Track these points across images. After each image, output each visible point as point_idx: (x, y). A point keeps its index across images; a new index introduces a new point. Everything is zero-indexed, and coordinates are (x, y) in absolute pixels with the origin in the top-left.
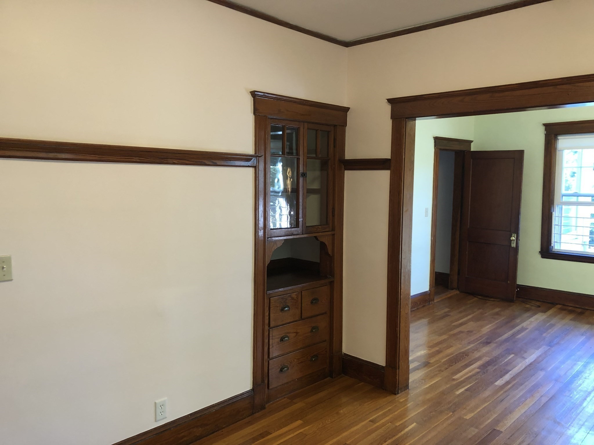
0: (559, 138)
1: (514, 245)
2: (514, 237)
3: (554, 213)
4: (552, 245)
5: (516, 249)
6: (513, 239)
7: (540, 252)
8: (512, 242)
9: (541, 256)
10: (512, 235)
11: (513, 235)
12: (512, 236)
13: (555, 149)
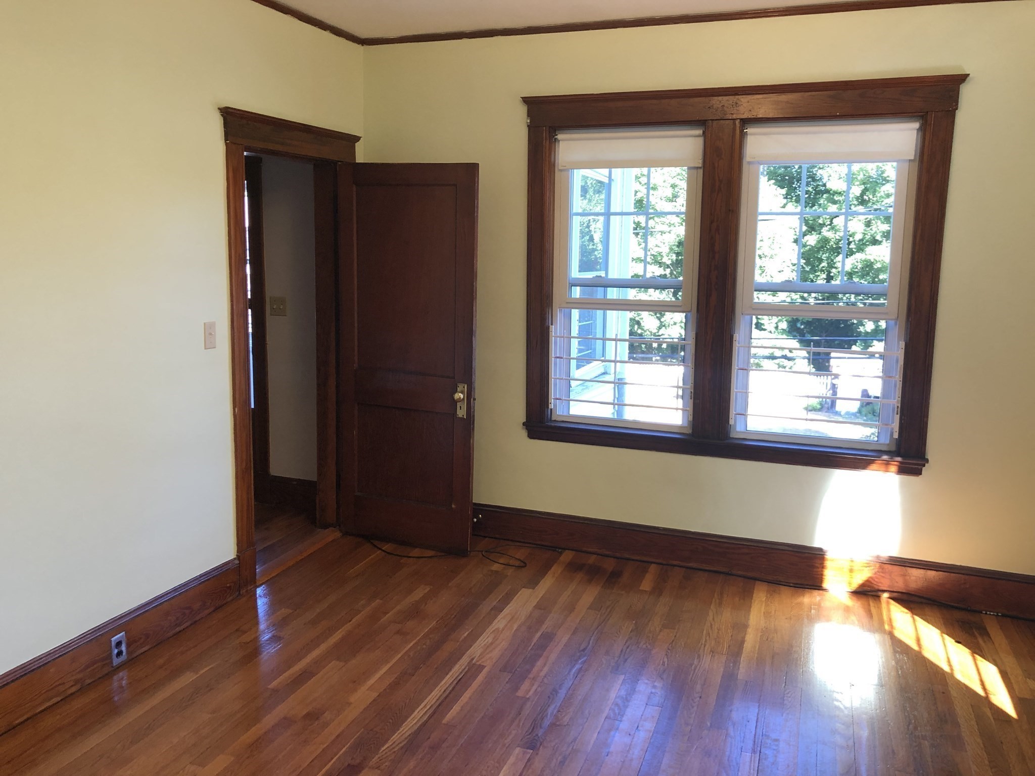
0: (559, 137)
1: (461, 412)
2: (462, 392)
3: (552, 328)
4: (551, 406)
5: (469, 421)
6: (460, 398)
7: (524, 424)
8: (459, 405)
9: (527, 434)
10: (457, 387)
11: (460, 387)
12: (459, 389)
13: (552, 166)
